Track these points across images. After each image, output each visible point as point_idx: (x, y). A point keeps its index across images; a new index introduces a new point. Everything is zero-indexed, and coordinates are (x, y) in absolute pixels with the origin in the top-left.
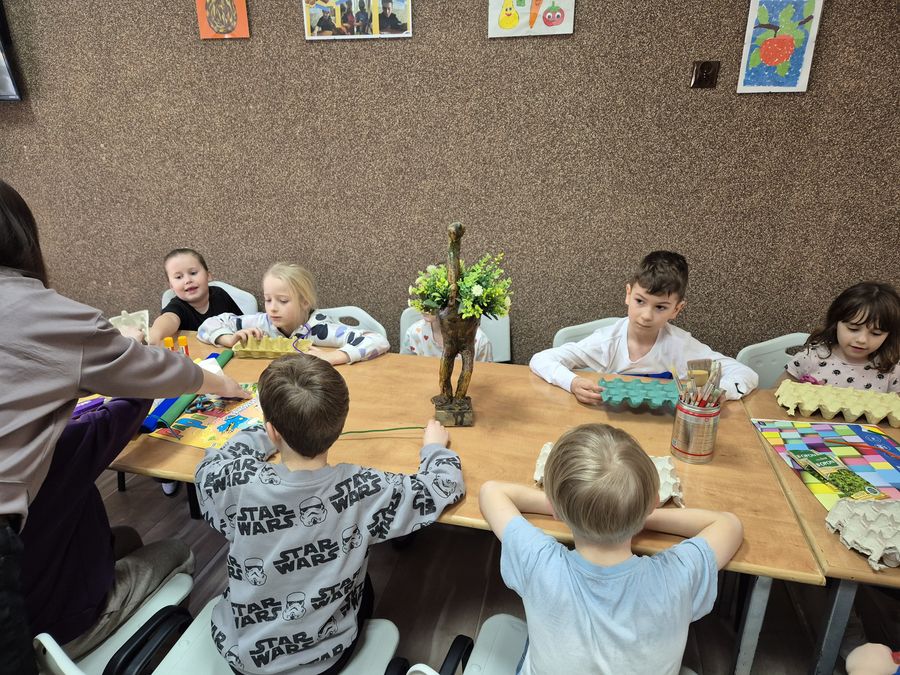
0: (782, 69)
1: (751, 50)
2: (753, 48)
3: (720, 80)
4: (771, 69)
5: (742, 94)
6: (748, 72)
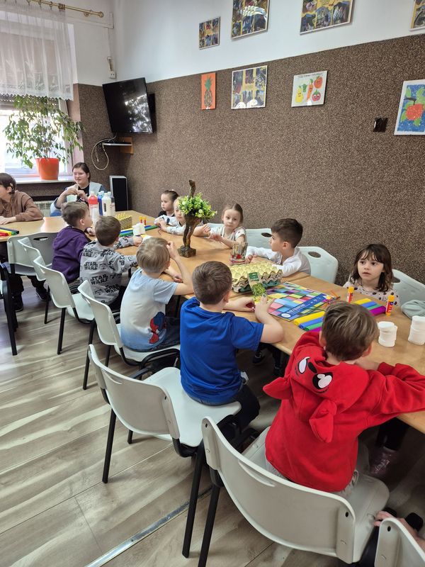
0: (417, 122)
1: (402, 112)
2: (403, 110)
3: (388, 128)
4: (411, 122)
5: (397, 136)
6: (400, 124)
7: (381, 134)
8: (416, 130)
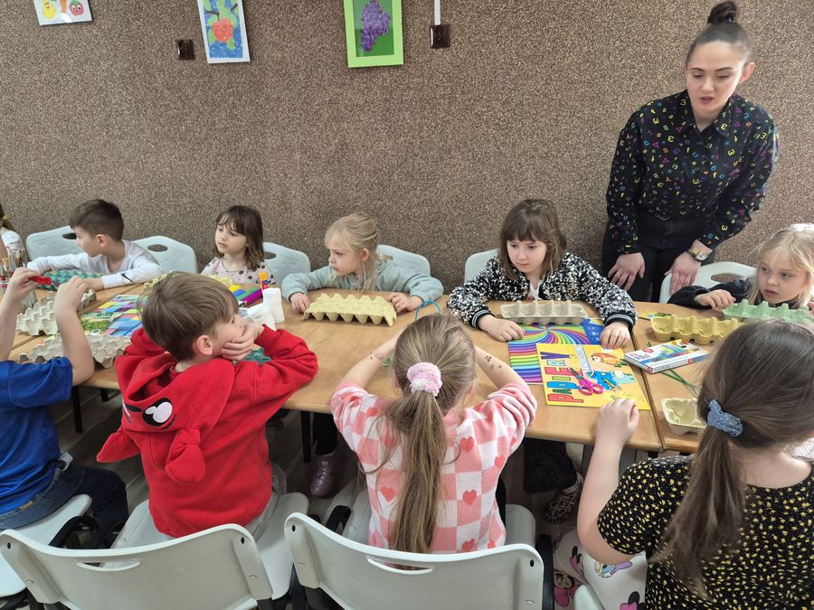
0: (230, 44)
1: (207, 31)
2: (208, 28)
3: (196, 53)
4: (224, 44)
5: (212, 64)
6: (211, 47)
7: (191, 63)
8: (233, 56)
